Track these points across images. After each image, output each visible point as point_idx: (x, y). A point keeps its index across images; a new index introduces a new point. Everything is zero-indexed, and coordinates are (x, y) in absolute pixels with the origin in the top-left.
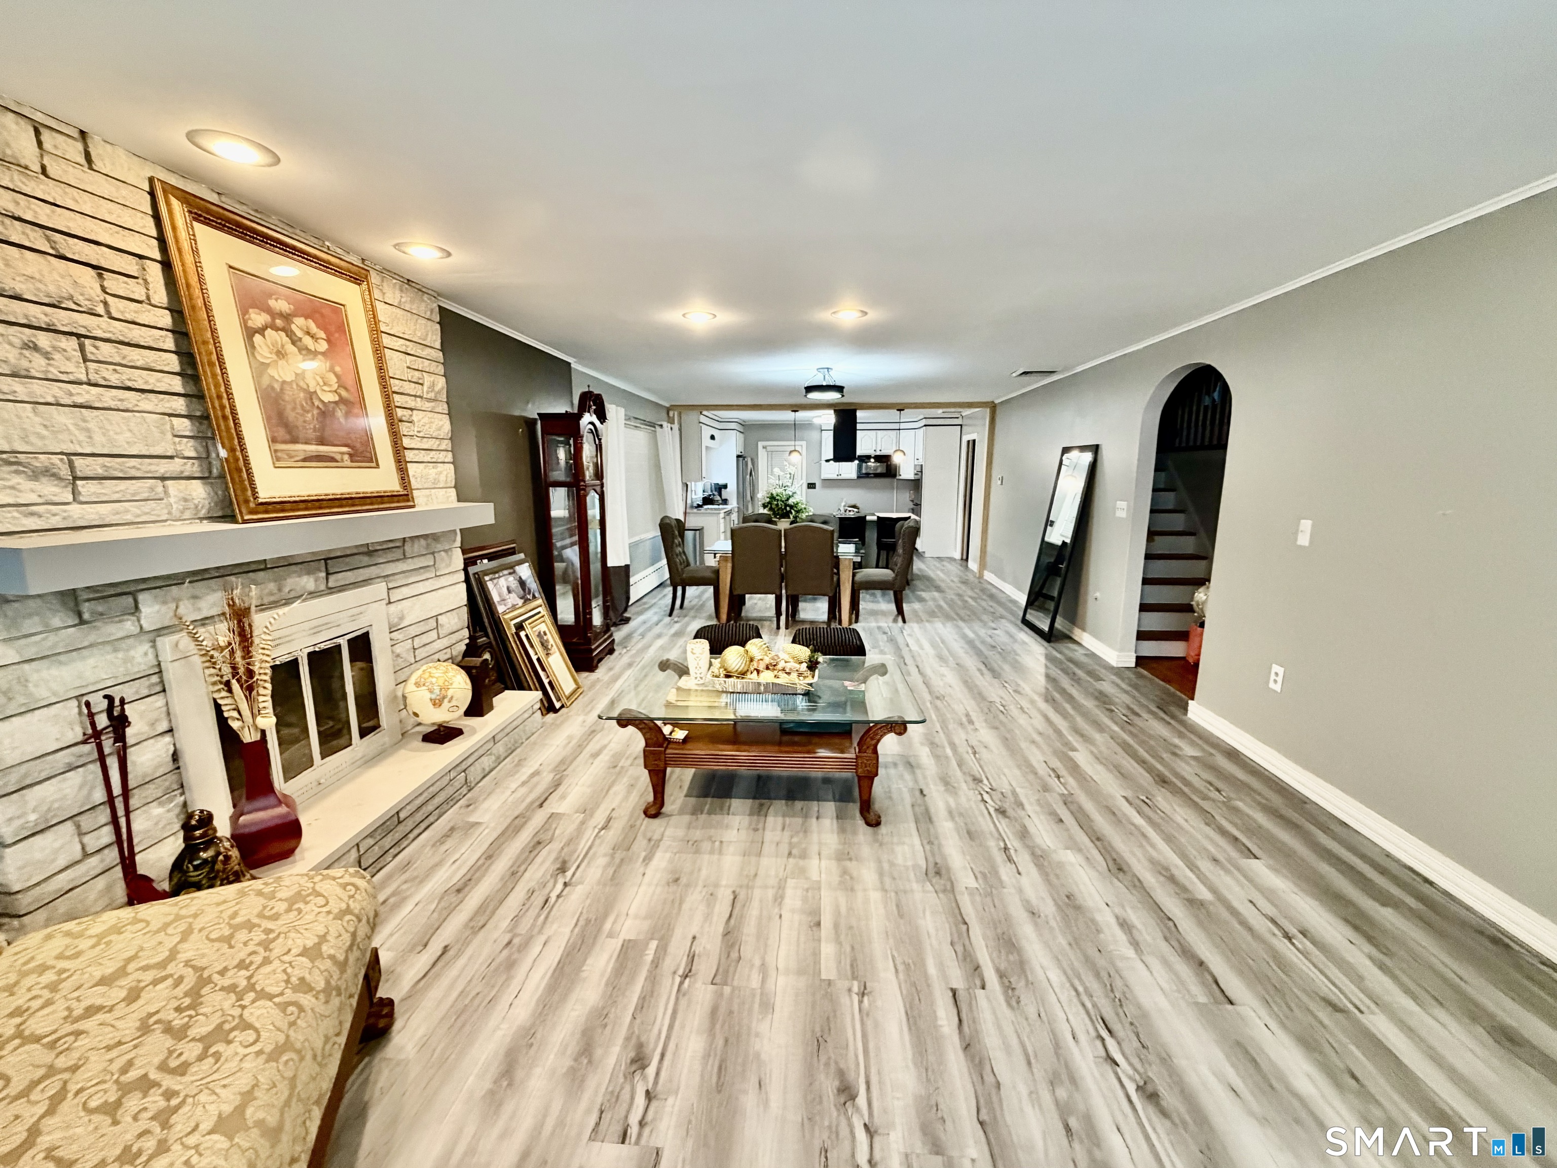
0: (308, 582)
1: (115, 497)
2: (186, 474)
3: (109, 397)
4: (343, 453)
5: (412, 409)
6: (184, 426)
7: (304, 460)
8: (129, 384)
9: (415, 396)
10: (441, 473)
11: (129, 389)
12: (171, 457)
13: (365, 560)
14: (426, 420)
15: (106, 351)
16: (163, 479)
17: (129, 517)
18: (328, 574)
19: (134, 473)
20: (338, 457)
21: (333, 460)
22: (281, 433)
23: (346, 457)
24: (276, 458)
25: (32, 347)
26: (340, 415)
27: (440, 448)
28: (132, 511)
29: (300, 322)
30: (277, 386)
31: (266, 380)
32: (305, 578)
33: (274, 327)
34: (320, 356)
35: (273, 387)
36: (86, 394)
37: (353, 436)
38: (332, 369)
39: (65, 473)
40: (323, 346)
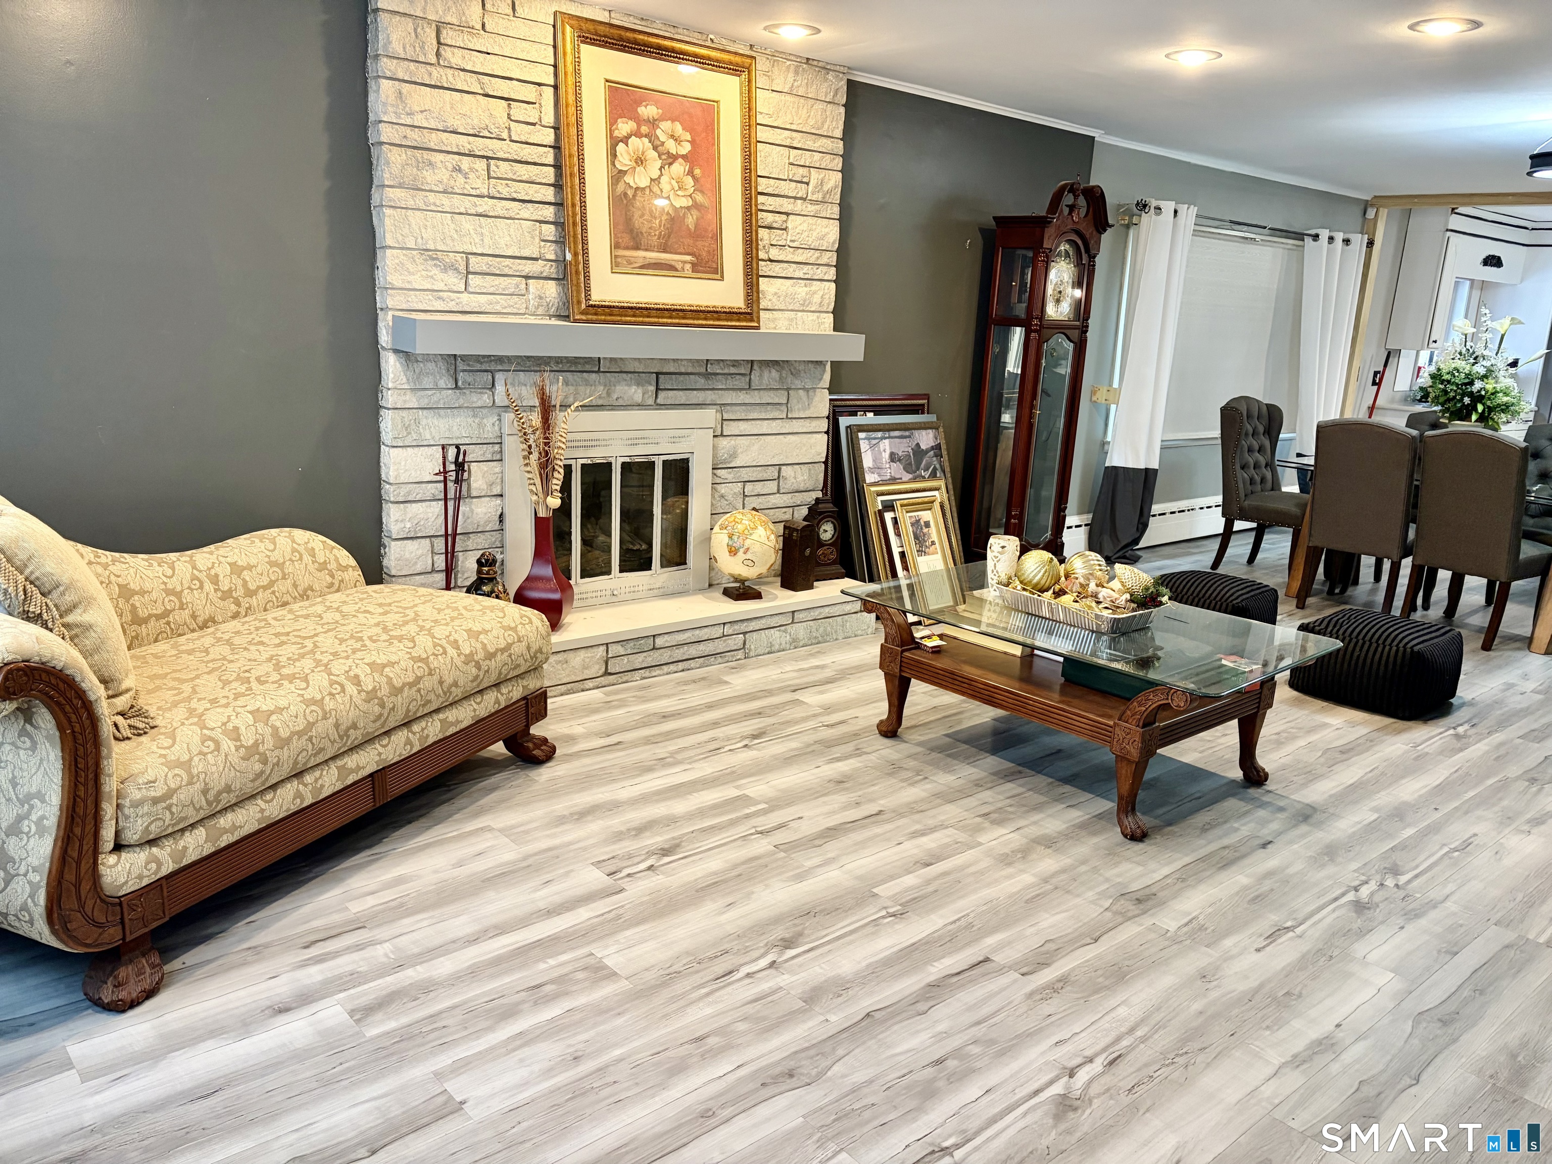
0: (635, 393)
1: (491, 290)
2: (545, 274)
3: (500, 207)
4: (685, 262)
5: (788, 214)
6: (550, 231)
7: (642, 267)
8: (515, 196)
9: (795, 198)
10: (815, 293)
11: (514, 200)
12: (536, 259)
13: (701, 382)
14: (804, 227)
15: (504, 169)
16: (527, 277)
17: (498, 308)
18: (657, 389)
19: (506, 271)
20: (679, 266)
21: (672, 268)
23: (688, 266)
24: (616, 265)
25: (458, 169)
26: (690, 221)
27: (819, 262)
28: (501, 303)
29: (666, 125)
30: (630, 193)
31: (621, 187)
32: (634, 388)
33: (638, 134)
34: (680, 160)
35: (625, 194)
36: (485, 205)
37: (700, 244)
38: (690, 173)
39: (462, 268)
40: (686, 148)
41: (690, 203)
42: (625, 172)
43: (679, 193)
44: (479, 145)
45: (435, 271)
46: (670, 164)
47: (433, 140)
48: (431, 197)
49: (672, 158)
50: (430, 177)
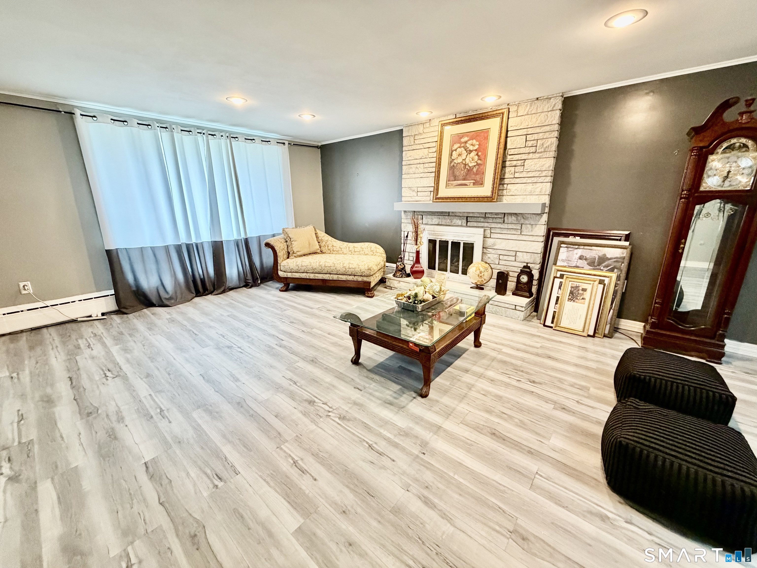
0: (459, 222)
1: (422, 195)
3: (425, 175)
5: (525, 160)
7: (456, 186)
9: (529, 153)
10: (537, 188)
13: (482, 220)
14: (533, 163)
15: (427, 165)
17: (423, 200)
18: (467, 222)
20: (468, 184)
21: (466, 185)
22: (452, 178)
23: (472, 184)
24: (447, 186)
25: (417, 168)
26: (475, 170)
27: (540, 175)
28: (424, 199)
29: (470, 142)
30: (455, 165)
31: (452, 164)
32: (458, 221)
33: (460, 147)
34: (474, 151)
35: (454, 166)
36: (422, 175)
37: (477, 176)
38: (477, 155)
39: (416, 191)
40: (477, 147)
41: (476, 164)
42: (454, 159)
43: (472, 162)
44: (421, 161)
45: (411, 192)
46: (470, 154)
47: (412, 162)
48: (411, 175)
49: (471, 151)
50: (411, 171)
